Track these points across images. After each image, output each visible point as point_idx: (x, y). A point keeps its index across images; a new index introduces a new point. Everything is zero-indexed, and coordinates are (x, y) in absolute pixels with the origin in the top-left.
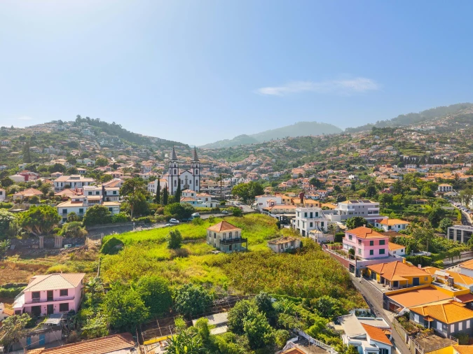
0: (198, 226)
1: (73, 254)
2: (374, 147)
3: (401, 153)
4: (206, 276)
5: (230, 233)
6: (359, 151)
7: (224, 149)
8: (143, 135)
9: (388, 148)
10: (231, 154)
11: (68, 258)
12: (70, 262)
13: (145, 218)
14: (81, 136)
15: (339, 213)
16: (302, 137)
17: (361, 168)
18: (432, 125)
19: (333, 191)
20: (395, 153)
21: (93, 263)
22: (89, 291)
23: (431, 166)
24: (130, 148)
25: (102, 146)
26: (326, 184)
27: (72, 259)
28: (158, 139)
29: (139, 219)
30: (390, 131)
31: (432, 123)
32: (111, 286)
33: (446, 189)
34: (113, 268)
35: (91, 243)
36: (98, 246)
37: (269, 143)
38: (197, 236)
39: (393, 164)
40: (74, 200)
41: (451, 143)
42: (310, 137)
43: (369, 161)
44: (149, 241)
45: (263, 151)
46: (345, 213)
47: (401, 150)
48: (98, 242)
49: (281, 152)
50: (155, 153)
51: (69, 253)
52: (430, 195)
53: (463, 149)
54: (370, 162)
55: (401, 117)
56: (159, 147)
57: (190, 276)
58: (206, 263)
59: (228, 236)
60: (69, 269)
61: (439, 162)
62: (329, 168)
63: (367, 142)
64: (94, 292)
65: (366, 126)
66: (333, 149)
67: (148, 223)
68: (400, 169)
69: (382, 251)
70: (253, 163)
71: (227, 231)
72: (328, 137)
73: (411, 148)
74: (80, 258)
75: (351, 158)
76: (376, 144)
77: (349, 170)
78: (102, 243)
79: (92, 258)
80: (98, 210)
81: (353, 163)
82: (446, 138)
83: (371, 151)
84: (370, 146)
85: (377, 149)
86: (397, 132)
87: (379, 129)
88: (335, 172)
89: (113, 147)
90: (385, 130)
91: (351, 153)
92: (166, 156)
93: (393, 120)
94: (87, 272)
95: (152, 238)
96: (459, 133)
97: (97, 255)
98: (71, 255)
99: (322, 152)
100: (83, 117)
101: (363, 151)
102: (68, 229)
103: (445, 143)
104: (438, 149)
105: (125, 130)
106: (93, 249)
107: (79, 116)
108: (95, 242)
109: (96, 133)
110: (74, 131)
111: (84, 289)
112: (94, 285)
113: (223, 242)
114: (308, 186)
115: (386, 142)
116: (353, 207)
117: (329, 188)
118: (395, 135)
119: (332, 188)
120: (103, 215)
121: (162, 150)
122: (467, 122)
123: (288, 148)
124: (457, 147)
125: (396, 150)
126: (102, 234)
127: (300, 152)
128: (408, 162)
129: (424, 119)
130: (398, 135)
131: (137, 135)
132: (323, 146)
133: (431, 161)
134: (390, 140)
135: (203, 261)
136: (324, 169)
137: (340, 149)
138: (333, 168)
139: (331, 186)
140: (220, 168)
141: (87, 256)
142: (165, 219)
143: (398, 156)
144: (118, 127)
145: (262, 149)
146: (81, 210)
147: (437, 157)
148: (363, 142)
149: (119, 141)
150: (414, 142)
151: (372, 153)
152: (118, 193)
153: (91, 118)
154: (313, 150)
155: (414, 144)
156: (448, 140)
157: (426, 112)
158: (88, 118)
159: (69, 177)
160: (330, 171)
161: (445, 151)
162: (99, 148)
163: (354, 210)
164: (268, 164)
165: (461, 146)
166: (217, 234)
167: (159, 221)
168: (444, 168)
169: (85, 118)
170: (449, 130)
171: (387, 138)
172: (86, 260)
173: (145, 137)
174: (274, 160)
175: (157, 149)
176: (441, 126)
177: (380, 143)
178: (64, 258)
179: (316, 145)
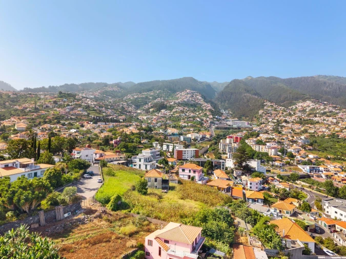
2: (68, 107)
9: (79, 109)
17: (69, 123)
18: (91, 95)
20: (85, 113)
23: (113, 124)
31: (90, 93)
39: (89, 121)
41: (111, 109)
43: (71, 118)
47: (88, 112)
63: (59, 103)
65: (41, 88)
75: (54, 115)
82: (107, 105)
85: (72, 110)
86: (77, 97)
90: (69, 95)
91: (51, 111)
101: (61, 110)
103: (108, 109)
104: (108, 113)
125: (85, 111)
128: (99, 120)
130: (80, 100)
132: (13, 101)
134: (77, 103)
143: (88, 115)
148: (55, 102)
156: (109, 107)
157: (82, 85)
166: (159, 179)
176: (97, 96)
177: (72, 105)
179: (7, 100)
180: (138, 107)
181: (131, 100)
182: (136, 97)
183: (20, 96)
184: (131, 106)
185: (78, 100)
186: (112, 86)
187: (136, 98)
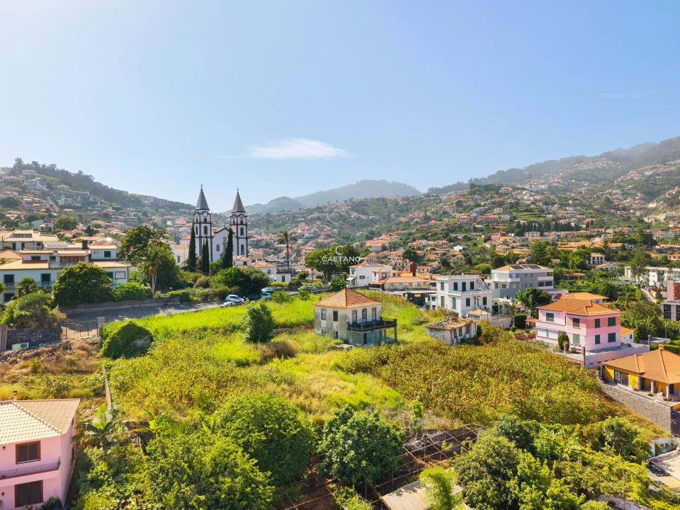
0: (285, 304)
1: (36, 360)
2: (478, 209)
3: (515, 218)
4: (353, 392)
5: (364, 311)
6: (457, 215)
7: (259, 216)
8: (130, 192)
9: (497, 210)
10: (269, 222)
11: (25, 370)
12: (31, 377)
13: (179, 292)
14: (24, 191)
15: (493, 287)
16: (372, 199)
17: (465, 237)
18: (543, 184)
19: (440, 268)
20: (507, 217)
21: (91, 377)
22: (94, 443)
23: (559, 233)
24: (110, 210)
25: (63, 207)
26: (426, 259)
27: (35, 371)
28: (155, 199)
29: (169, 294)
30: (494, 190)
31: (543, 181)
32: (152, 425)
33: (596, 260)
34: (144, 384)
35: (75, 337)
36: (93, 344)
37: (325, 207)
38: (294, 320)
39: (508, 232)
40: (29, 258)
41: (574, 205)
42: (384, 199)
43: (475, 228)
44: (205, 329)
45: (319, 218)
46: (504, 286)
47: (514, 214)
48: (93, 334)
49: (345, 220)
50: (151, 219)
51: (26, 358)
52: (582, 267)
53: (590, 213)
54: (475, 230)
55: (500, 173)
56: (157, 210)
57: (324, 392)
58: (338, 367)
59: (360, 315)
60: (32, 393)
61: (567, 227)
62: (420, 239)
63: (465, 204)
64: (108, 445)
65: (454, 185)
66: (418, 215)
67: (186, 302)
68: (518, 238)
69: (612, 337)
70: (307, 235)
71: (359, 307)
72: (408, 199)
73: (527, 211)
74: (54, 368)
75: (447, 225)
76: (479, 205)
77: (450, 241)
78: (103, 337)
79: (84, 368)
80: (85, 274)
81: (452, 231)
82: (567, 199)
83: (474, 215)
84: (472, 209)
85: (482, 213)
86: (502, 190)
87: (479, 186)
88: (430, 243)
89: (81, 208)
90: (487, 188)
91: (446, 220)
92: (169, 223)
93: (490, 177)
94: (81, 397)
95: (210, 325)
96: (581, 193)
97: (94, 362)
98: (30, 363)
99: (402, 219)
100: (27, 161)
101: (464, 216)
102: (21, 308)
103: (567, 205)
104: (561, 213)
105: (100, 184)
106: (83, 349)
107: (19, 161)
108: (84, 335)
109: (49, 186)
110: (11, 183)
111: (81, 437)
112: (108, 427)
113: (354, 326)
114: (401, 261)
115: (493, 203)
116: (517, 276)
117: (431, 264)
118: (502, 194)
119: (437, 263)
120: (96, 284)
121: (162, 215)
122: (585, 180)
123: (354, 215)
124: (582, 210)
125: (508, 213)
126: (101, 319)
127: (372, 220)
128: (529, 228)
129: (530, 177)
130: (506, 194)
131: (121, 192)
132: (401, 211)
133: (559, 228)
134: (497, 200)
135: (332, 363)
136: (414, 240)
137: (428, 214)
138: (425, 238)
139: (435, 261)
140: (258, 241)
141: (72, 363)
142: (216, 295)
143: (511, 221)
144: (87, 179)
145: (316, 215)
146: (46, 278)
147: (562, 222)
148: (459, 204)
149: (91, 199)
150: (529, 202)
151: (475, 219)
152: (113, 256)
153: (41, 163)
154: (389, 216)
155: (529, 205)
156: (570, 202)
157: (531, 168)
158: (35, 163)
159: (10, 233)
160: (424, 242)
161: (569, 215)
162: (57, 209)
163: (518, 280)
164: (329, 236)
165: (587, 210)
166: (340, 313)
167: (206, 299)
168: (578, 236)
169: (30, 163)
170: (566, 190)
171: (492, 198)
172: (71, 372)
173: (133, 196)
174: (336, 231)
175: (154, 215)
176: (555, 184)
177: (485, 205)
178: (15, 371)
179: (392, 210)
180: (651, 195)
181: (635, 182)
182: (647, 173)
183: (413, 201)
184: (633, 196)
185: (501, 195)
186: (595, 159)
187: (650, 177)
